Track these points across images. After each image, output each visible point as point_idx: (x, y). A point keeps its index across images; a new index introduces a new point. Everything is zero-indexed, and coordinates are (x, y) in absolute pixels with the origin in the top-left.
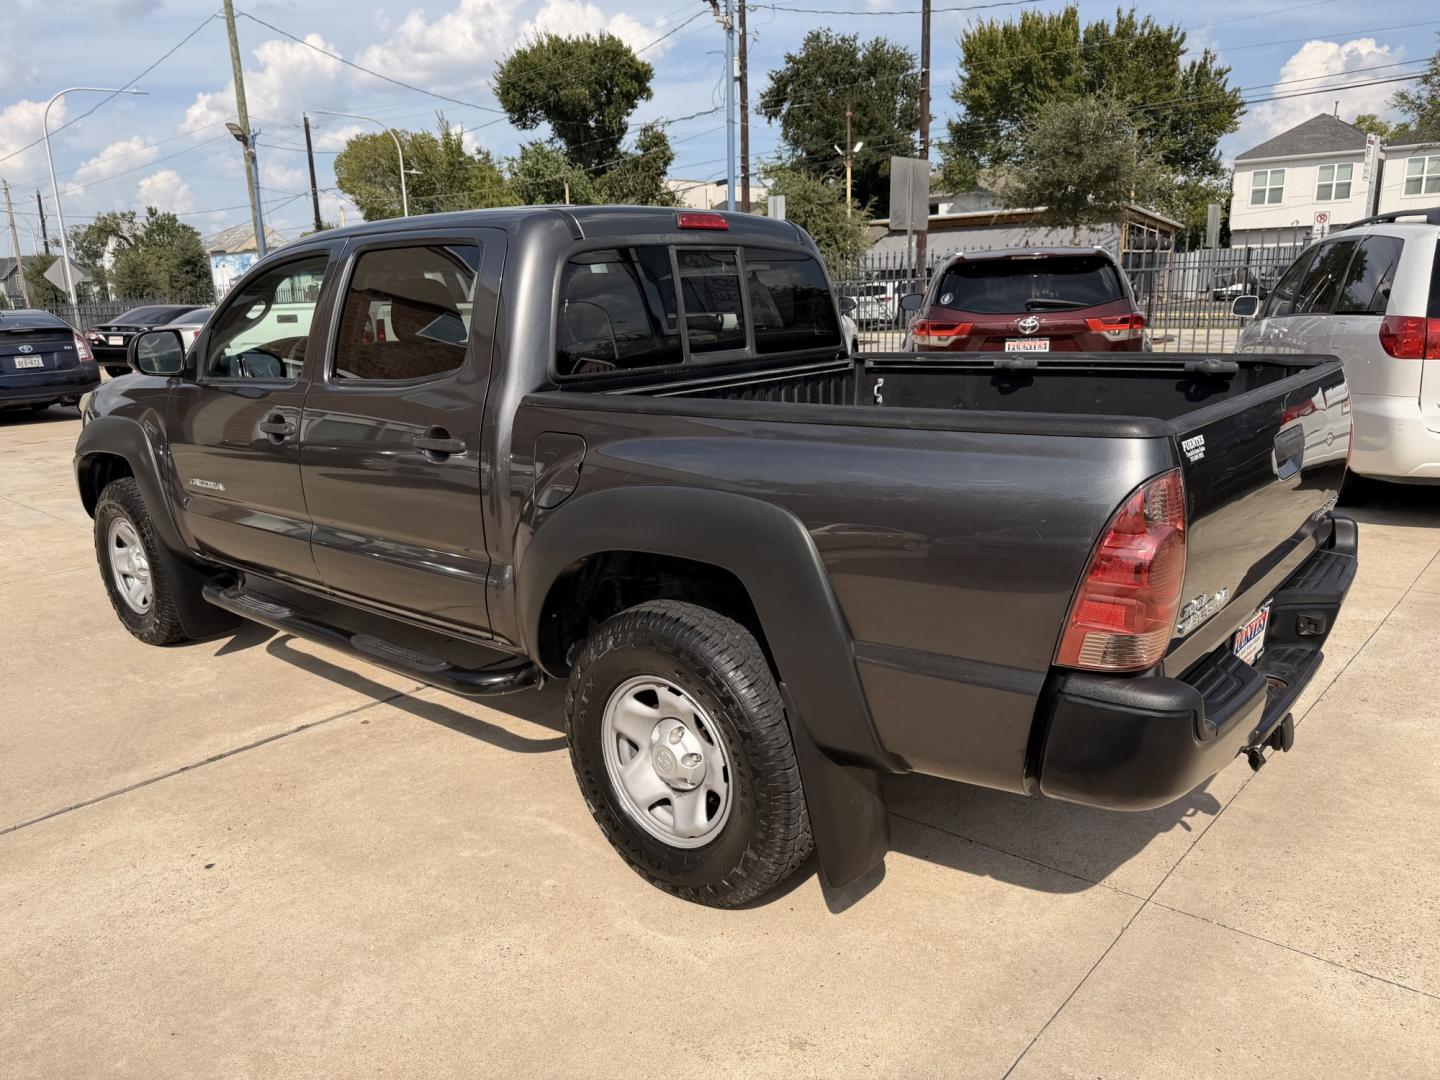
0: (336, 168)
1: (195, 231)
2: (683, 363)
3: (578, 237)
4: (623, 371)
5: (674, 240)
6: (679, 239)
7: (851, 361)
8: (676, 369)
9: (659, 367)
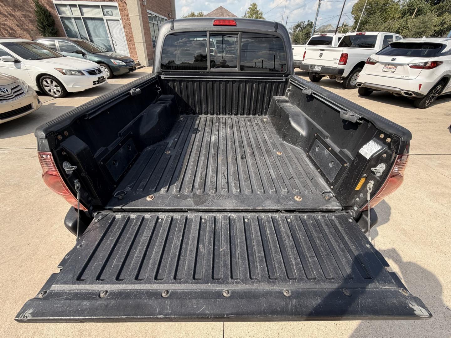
2: (207, 71)
3: (172, 28)
4: (184, 71)
5: (209, 30)
6: (211, 30)
7: (285, 78)
8: (205, 72)
9: (197, 71)
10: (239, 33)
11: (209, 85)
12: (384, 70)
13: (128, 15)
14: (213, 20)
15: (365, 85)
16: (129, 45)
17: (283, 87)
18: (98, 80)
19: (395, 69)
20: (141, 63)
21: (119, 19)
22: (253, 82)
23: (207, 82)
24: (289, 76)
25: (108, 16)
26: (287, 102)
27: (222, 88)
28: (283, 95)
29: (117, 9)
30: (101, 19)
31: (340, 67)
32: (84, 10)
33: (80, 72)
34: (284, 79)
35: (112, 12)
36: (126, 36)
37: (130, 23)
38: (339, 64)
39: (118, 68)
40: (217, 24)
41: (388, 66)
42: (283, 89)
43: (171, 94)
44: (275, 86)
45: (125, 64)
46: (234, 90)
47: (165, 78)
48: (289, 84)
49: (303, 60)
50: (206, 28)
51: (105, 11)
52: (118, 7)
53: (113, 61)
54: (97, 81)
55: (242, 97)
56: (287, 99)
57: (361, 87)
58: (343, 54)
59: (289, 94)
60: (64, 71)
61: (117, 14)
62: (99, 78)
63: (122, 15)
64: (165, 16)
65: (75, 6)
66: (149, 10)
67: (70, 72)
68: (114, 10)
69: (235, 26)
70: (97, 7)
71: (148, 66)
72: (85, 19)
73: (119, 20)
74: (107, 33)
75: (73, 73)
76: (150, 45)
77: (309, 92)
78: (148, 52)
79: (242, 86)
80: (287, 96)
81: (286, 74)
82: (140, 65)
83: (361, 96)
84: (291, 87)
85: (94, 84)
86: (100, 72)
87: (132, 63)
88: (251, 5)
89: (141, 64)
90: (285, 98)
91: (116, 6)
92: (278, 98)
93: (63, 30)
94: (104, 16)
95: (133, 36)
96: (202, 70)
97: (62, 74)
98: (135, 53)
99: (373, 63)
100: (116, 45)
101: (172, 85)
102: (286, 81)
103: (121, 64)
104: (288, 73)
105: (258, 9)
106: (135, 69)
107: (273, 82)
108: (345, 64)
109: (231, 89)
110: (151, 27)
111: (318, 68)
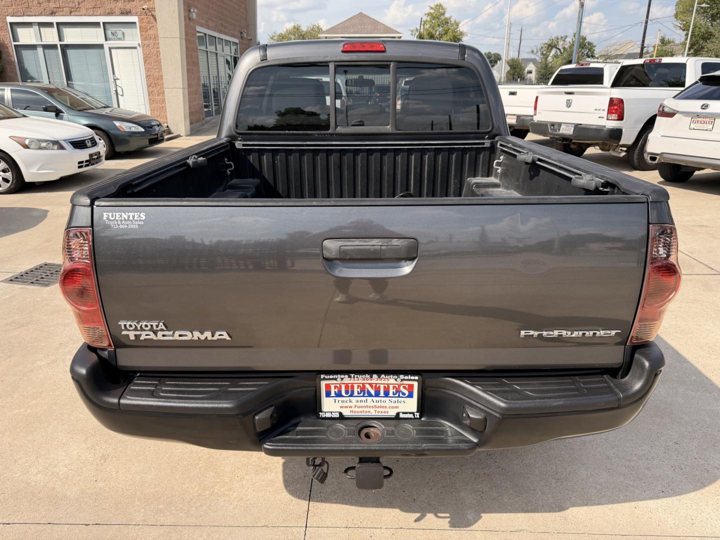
0: (676, 6)
1: (594, 45)
2: (330, 131)
3: (264, 59)
4: (282, 132)
5: (334, 59)
6: (338, 59)
7: (489, 141)
8: (325, 134)
9: (309, 132)
10: (392, 65)
11: (333, 158)
12: (693, 126)
13: (156, 37)
14: (342, 44)
15: (664, 158)
16: (150, 93)
17: (487, 159)
18: (88, 158)
19: (713, 123)
20: (172, 129)
21: (137, 46)
22: (423, 152)
23: (329, 152)
24: (497, 139)
25: (114, 40)
26: (496, 186)
27: (360, 165)
28: (488, 175)
29: (136, 28)
30: (101, 46)
31: (612, 124)
32: (66, 31)
33: (56, 143)
34: (487, 143)
35: (123, 34)
36: (147, 76)
37: (159, 51)
38: (608, 119)
39: (128, 138)
40: (349, 49)
41: (698, 119)
42: (487, 163)
43: (254, 178)
44: (469, 158)
45: (143, 130)
46: (385, 168)
47: (244, 145)
48: (498, 152)
49: (535, 115)
50: (327, 57)
51: (109, 33)
52: (138, 24)
53: (117, 124)
54: (86, 161)
55: (401, 182)
56: (497, 181)
57: (656, 162)
58: (611, 100)
59: (499, 171)
60: (27, 142)
61: (133, 37)
62: (91, 155)
63: (144, 38)
64: (233, 36)
65: (50, 25)
66: (202, 26)
67: (39, 144)
68: (127, 31)
69: (384, 52)
70: (97, 24)
71: (188, 136)
72: (65, 48)
73: (135, 48)
74: (106, 71)
75: (44, 144)
76: (196, 94)
77: (529, 158)
78: (190, 107)
79: (402, 159)
80: (496, 176)
81: (491, 134)
82: (170, 133)
83: (668, 183)
84: (502, 157)
85: (79, 167)
86: (94, 144)
87: (157, 128)
88: (432, 8)
89: (173, 131)
90: (492, 179)
91: (135, 23)
92: (479, 180)
93: (15, 69)
94: (106, 40)
95: (162, 76)
96: (320, 130)
97: (22, 148)
98: (163, 109)
99: (671, 115)
100: (122, 95)
101: (257, 160)
102: (492, 149)
103: (133, 130)
104: (494, 132)
105: (447, 15)
106: (162, 141)
107: (464, 151)
108: (621, 118)
109: (379, 165)
110: (202, 58)
111: (567, 129)
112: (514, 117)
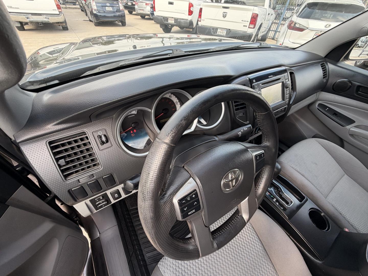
31: (250, 31)
38: (249, 28)
49: (200, 21)
58: (253, 15)
99: (301, 29)
111: (222, 32)
112: (172, 19)
